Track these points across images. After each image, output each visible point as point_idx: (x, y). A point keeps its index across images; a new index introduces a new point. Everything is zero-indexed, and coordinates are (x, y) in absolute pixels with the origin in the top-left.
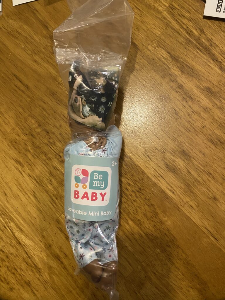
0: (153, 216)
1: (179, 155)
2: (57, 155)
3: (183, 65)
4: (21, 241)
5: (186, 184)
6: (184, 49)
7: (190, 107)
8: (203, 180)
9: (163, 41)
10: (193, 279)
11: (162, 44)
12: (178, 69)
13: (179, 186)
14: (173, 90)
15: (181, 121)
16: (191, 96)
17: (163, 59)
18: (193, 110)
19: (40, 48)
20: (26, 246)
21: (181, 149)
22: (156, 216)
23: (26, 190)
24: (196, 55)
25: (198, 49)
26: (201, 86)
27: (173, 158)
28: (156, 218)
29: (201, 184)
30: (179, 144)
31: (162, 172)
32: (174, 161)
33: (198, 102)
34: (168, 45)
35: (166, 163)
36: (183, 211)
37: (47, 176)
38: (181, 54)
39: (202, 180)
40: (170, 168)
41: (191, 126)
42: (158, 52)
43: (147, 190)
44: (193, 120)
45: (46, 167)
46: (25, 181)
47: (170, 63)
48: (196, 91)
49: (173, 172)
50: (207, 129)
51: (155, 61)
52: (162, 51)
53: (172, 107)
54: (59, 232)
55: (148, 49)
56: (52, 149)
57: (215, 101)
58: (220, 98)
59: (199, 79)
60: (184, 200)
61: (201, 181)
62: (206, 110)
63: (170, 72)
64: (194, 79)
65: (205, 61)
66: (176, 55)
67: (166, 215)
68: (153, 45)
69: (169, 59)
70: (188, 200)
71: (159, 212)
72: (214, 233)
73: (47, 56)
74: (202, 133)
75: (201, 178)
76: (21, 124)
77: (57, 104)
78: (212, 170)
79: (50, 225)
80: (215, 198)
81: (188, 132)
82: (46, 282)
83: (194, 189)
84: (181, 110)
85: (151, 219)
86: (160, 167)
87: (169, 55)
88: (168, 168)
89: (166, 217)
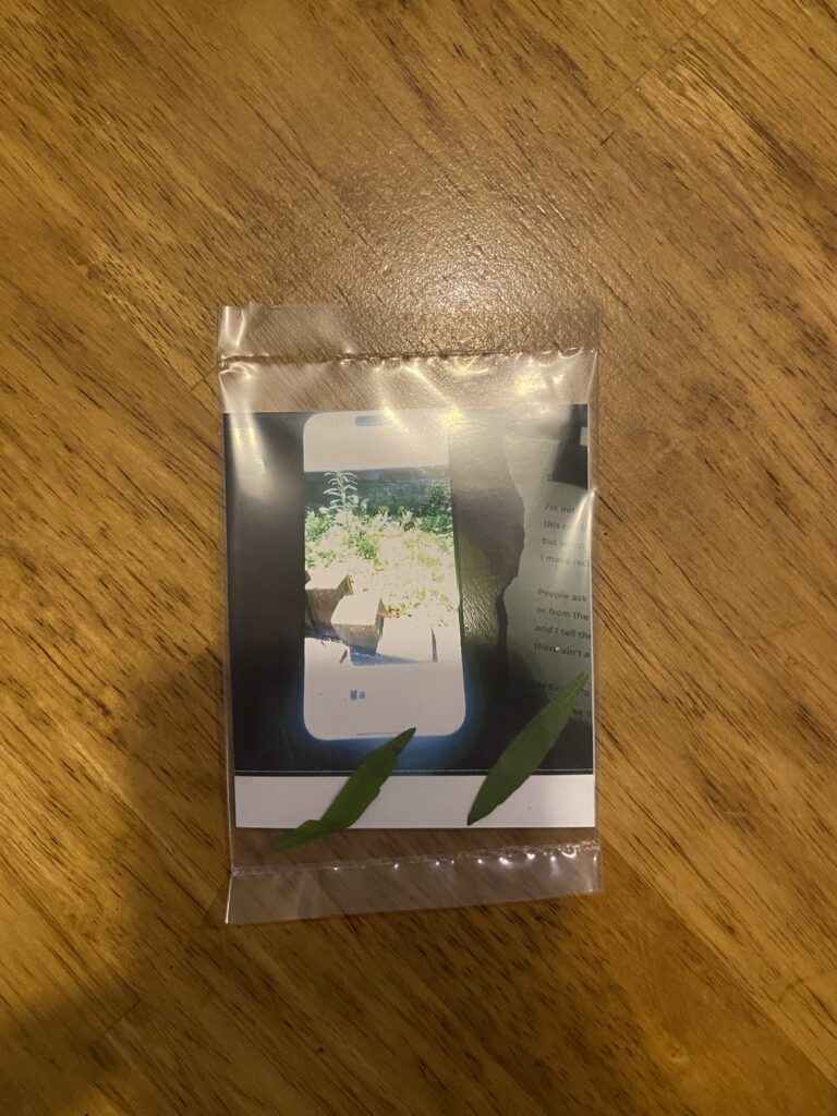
0: (612, 1047)
1: (775, 731)
2: (87, 701)
5: (798, 889)
9: (729, 52)
11: (721, 68)
12: (807, 237)
13: (767, 901)
14: (771, 358)
15: (798, 542)
17: (724, 169)
21: (791, 699)
27: (742, 745)
28: (631, 1053)
30: (780, 670)
31: (680, 820)
32: (747, 764)
34: (762, 75)
35: (703, 772)
36: (773, 1023)
37: (33, 814)
40: (724, 799)
42: (696, 120)
47: (765, 197)
49: (735, 822)
51: (678, 174)
52: (722, 116)
55: (640, 96)
56: (59, 667)
63: (760, 251)
67: (684, 1041)
68: (669, 74)
69: (758, 167)
70: (806, 970)
71: (646, 1023)
73: (18, 95)
79: (55, 1070)
84: (808, 483)
86: (668, 791)
87: (760, 141)
88: (715, 801)
89: (684, 1049)
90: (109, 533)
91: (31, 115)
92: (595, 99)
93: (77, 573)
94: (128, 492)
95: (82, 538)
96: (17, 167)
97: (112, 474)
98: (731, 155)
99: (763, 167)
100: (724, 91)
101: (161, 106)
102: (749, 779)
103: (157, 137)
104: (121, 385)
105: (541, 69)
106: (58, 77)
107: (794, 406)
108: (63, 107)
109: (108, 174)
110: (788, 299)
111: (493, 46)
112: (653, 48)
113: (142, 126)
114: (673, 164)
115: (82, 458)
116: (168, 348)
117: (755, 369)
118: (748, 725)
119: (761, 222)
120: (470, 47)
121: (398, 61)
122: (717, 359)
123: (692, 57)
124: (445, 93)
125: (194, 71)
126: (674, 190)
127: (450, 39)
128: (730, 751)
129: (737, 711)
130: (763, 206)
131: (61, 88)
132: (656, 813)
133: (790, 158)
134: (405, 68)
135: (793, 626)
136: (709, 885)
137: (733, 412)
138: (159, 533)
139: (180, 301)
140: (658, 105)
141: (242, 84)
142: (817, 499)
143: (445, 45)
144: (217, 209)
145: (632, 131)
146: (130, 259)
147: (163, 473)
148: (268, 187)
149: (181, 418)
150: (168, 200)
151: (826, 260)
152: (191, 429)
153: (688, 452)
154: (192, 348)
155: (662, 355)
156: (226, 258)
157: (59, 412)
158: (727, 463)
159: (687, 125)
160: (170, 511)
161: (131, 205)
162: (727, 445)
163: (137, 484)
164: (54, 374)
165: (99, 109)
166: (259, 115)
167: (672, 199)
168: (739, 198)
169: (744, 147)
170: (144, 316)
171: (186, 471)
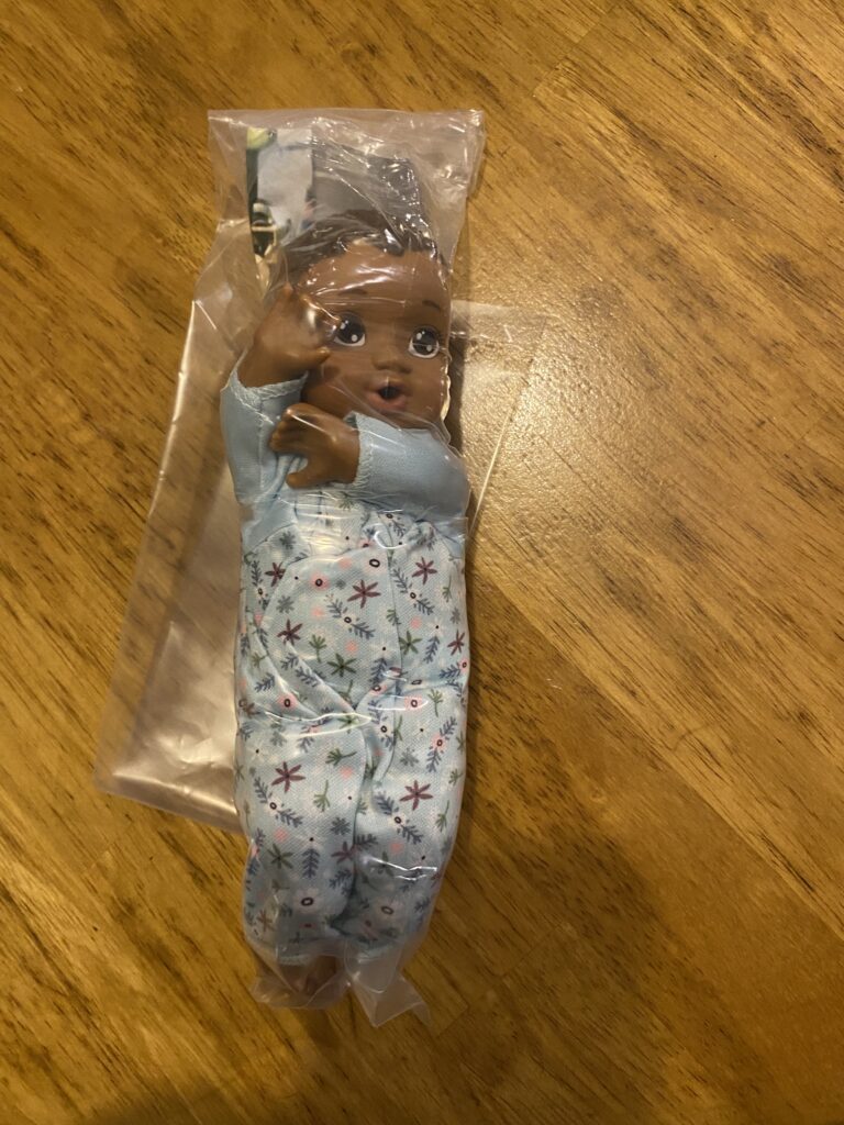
0: (547, 791)
1: (657, 539)
2: (158, 539)
3: (679, 164)
4: (11, 889)
5: (684, 660)
6: (686, 97)
7: (706, 339)
8: (757, 642)
9: (596, 66)
10: (707, 1044)
11: (591, 77)
12: (658, 184)
13: (658, 666)
14: (636, 268)
15: (666, 398)
16: (711, 294)
17: (596, 142)
18: (717, 351)
19: (88, 95)
20: (32, 908)
21: (668, 514)
22: (562, 789)
23: (31, 683)
24: (734, 123)
25: (744, 97)
26: (754, 254)
27: (631, 549)
28: (561, 796)
29: (746, 658)
30: (659, 492)
31: (587, 608)
32: (637, 563)
33: (741, 320)
34: (620, 80)
35: (604, 571)
36: (670, 767)
37: (118, 624)
38: (672, 120)
39: (753, 642)
40: (621, 591)
41: (709, 419)
42: (574, 113)
43: (526, 684)
44: (718, 394)
45: (114, 586)
46: (28, 644)
47: (627, 159)
48: (732, 276)
49: (631, 610)
50: (774, 433)
51: (564, 148)
52: (592, 108)
53: (631, 339)
54: (167, 852)
55: (536, 100)
56: (138, 515)
57: (811, 314)
58: (831, 302)
59: (743, 224)
60: (676, 723)
61: (748, 645)
62: (773, 351)
63: (625, 196)
64: (724, 222)
65: (772, 146)
66: (650, 122)
67: (602, 784)
68: (555, 83)
69: (621, 140)
70: (693, 724)
71: (572, 770)
72: (800, 858)
73: (119, 131)
74: (755, 446)
75: (746, 635)
76: (10, 412)
77: (157, 327)
78: (795, 602)
79: (129, 823)
80: (803, 717)
81: (697, 445)
82: (114, 1055)
83: (717, 679)
84: (669, 354)
85: (538, 800)
86: (577, 587)
87: (621, 123)
88: (613, 593)
89: (603, 791)
108: (148, 137)
111: (434, 76)
120: (418, 77)
143: (401, 78)
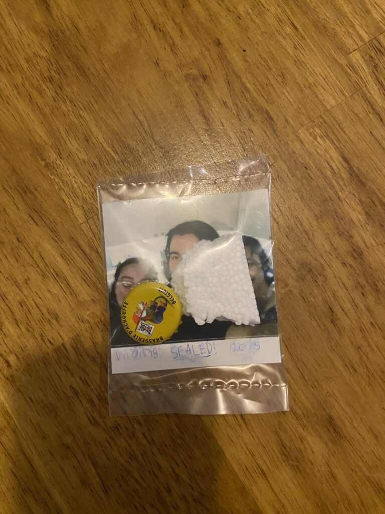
90: (28, 282)
91: (35, 94)
92: (279, 134)
93: (10, 298)
94: (41, 265)
95: (16, 282)
96: (24, 115)
97: (36, 255)
98: (332, 169)
99: (345, 175)
100: (333, 142)
101: (92, 101)
102: (302, 447)
103: (88, 114)
104: (49, 216)
105: (257, 117)
106: (50, 81)
107: (345, 279)
109: (63, 125)
110: (348, 233)
112: (306, 118)
113: (82, 107)
114: (307, 167)
115: (24, 246)
116: (74, 204)
117: (330, 261)
118: (305, 421)
119: (341, 199)
121: (198, 103)
122: (314, 253)
123: (322, 125)
124: (216, 120)
125: (110, 90)
126: (306, 179)
127: (222, 98)
128: (295, 432)
129: (300, 413)
130: (343, 191)
131: (51, 86)
132: (257, 457)
133: (357, 175)
134: (201, 106)
135: (331, 378)
136: (276, 496)
137: (318, 278)
138: (52, 286)
139: (83, 185)
140: (304, 141)
141: (129, 98)
142: (349, 322)
144: (108, 149)
145: (292, 150)
146: (65, 162)
147: (59, 259)
148: (133, 144)
149: (73, 236)
150: (87, 141)
151: (366, 220)
152: (76, 242)
153: (296, 292)
154: (85, 206)
155: (290, 247)
156: (108, 170)
157: (18, 223)
158: (312, 299)
159: (315, 152)
160: (58, 276)
161: (70, 139)
162: (313, 292)
163: (47, 262)
164: (20, 206)
165: (65, 97)
166: (134, 113)
167: (305, 181)
168: (333, 187)
169: (338, 165)
170: (66, 189)
171: (70, 260)
